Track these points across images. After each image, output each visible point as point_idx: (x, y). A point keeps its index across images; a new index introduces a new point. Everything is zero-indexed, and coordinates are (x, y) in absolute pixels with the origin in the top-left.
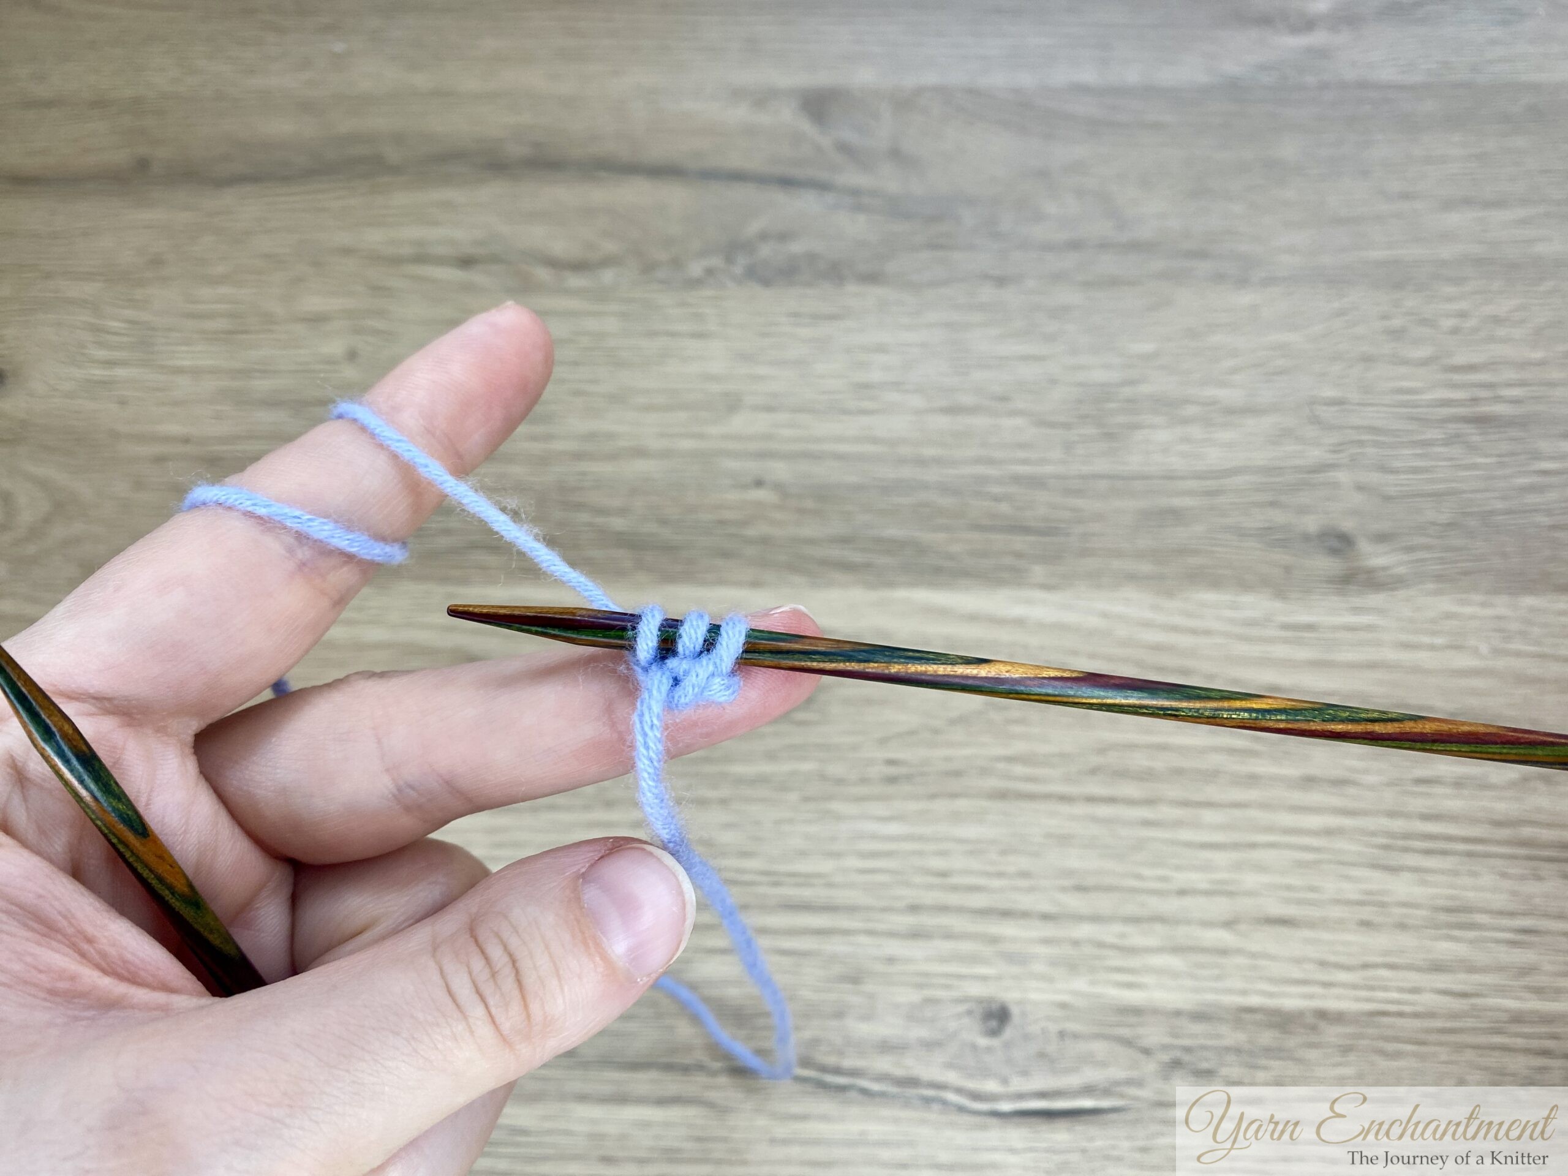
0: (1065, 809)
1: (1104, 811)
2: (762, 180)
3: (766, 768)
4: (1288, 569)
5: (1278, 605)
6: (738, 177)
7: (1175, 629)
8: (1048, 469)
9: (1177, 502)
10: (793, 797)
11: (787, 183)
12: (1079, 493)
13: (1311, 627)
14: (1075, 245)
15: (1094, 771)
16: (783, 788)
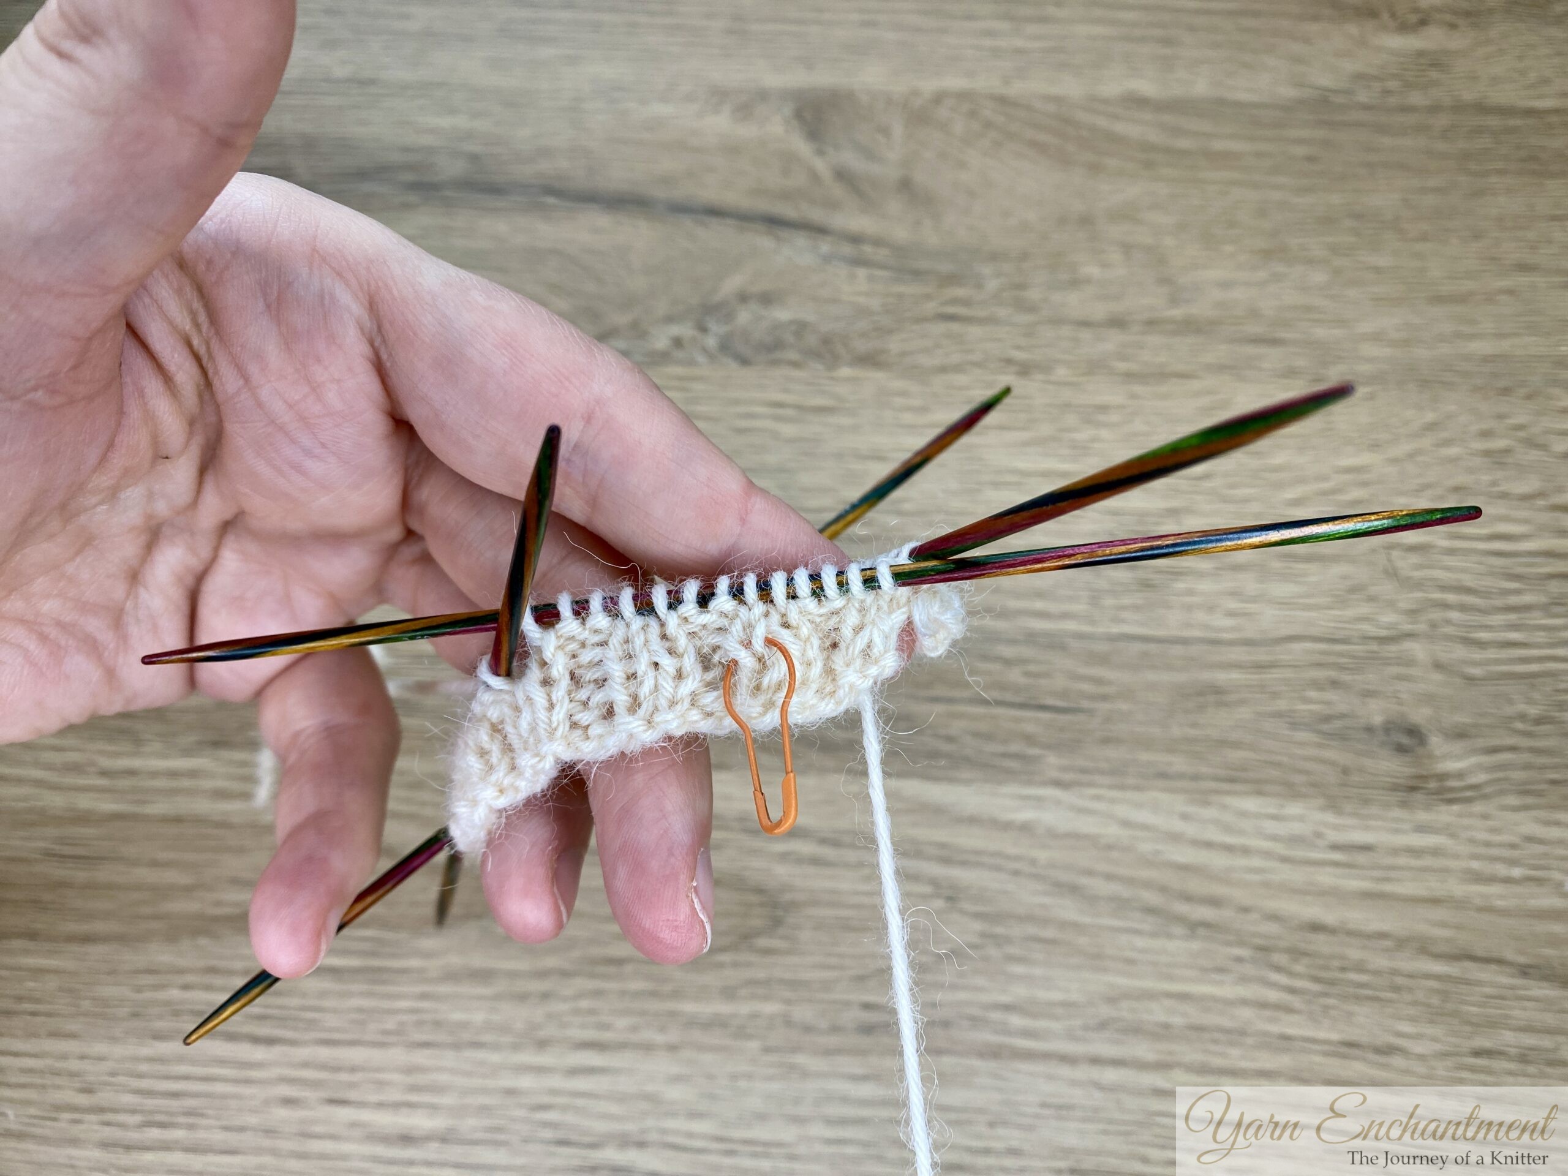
0: (1065, 1071)
1: (1110, 1075)
2: (744, 218)
3: (723, 1008)
4: (1346, 771)
5: (1330, 818)
6: (714, 212)
7: (1209, 845)
8: (1071, 626)
9: (1222, 677)
10: (754, 1045)
11: (774, 223)
12: (1103, 660)
13: (1366, 848)
14: (1117, 323)
15: (1103, 1026)
16: (741, 1033)
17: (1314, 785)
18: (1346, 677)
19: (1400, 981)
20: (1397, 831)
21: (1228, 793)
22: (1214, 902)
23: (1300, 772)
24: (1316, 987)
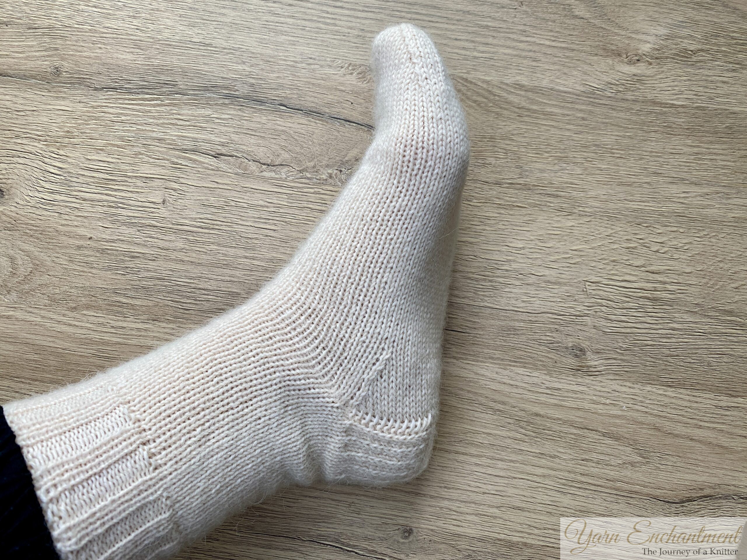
7: (504, 384)
13: (558, 389)
17: (544, 366)
18: (562, 328)
19: (562, 434)
20: (570, 384)
21: (514, 366)
22: (504, 403)
23: (541, 361)
24: (534, 434)
